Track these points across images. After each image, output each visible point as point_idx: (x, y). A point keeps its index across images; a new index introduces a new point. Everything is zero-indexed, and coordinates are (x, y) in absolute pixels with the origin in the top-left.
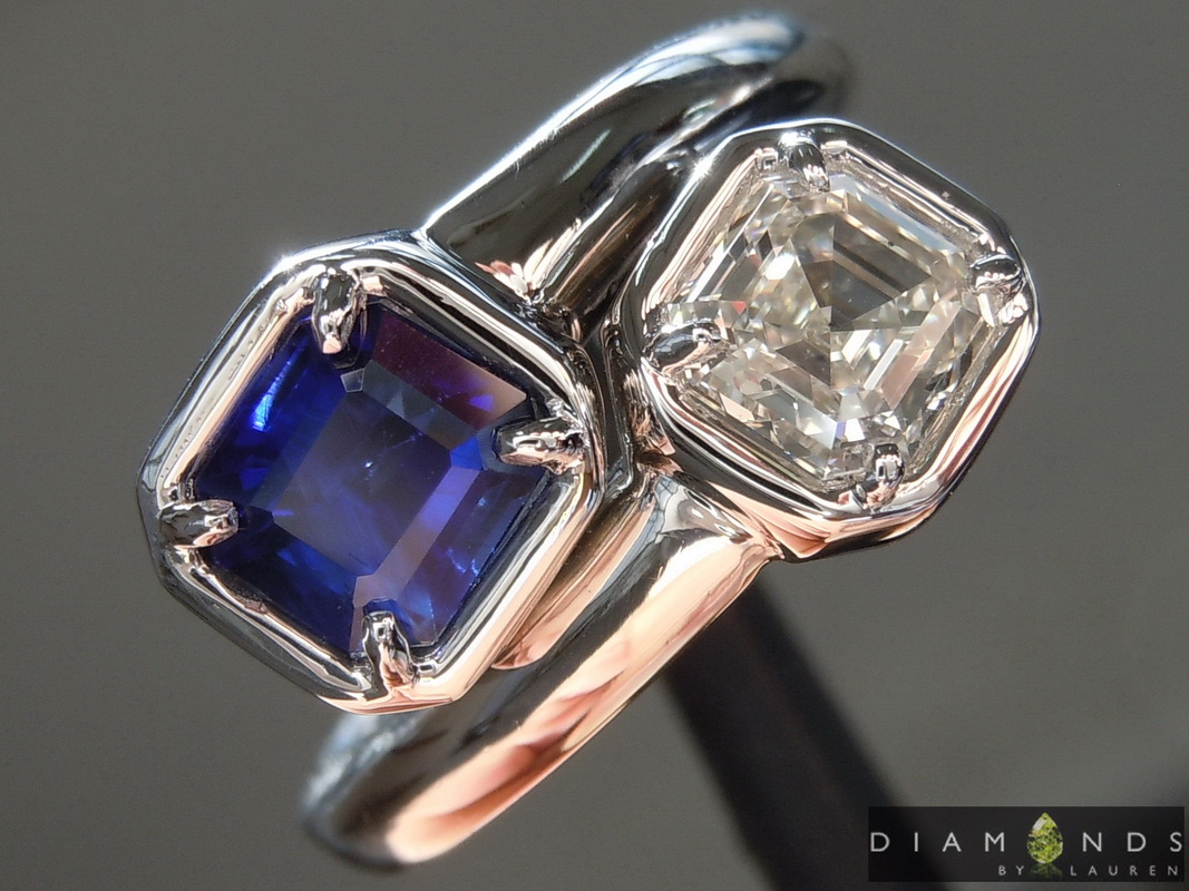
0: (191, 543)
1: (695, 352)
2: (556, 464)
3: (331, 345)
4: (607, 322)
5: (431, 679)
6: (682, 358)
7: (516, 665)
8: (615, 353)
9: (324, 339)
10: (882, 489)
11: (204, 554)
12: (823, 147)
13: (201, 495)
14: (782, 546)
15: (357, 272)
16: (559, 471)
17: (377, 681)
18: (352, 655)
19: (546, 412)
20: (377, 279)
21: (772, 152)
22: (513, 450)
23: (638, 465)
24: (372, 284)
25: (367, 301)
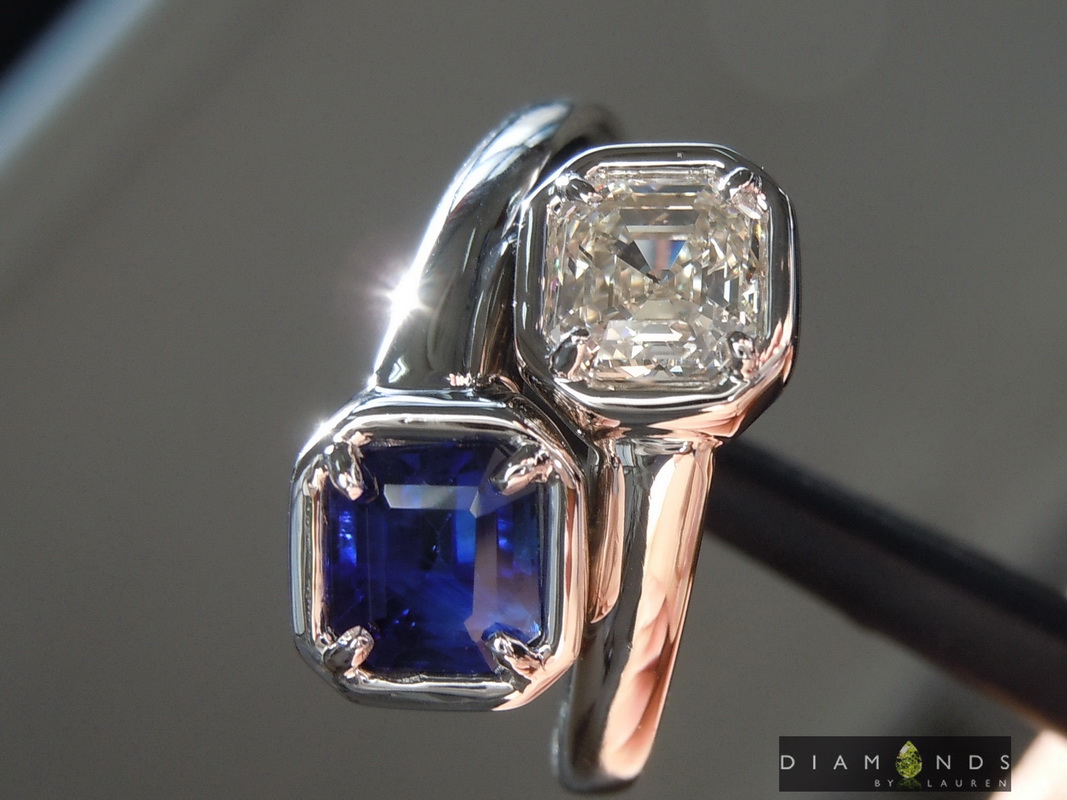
0: (350, 667)
1: (579, 355)
2: (539, 476)
3: (354, 493)
4: (520, 369)
5: (552, 657)
6: (574, 361)
7: (605, 613)
8: (538, 386)
9: (347, 493)
10: (746, 364)
11: (364, 666)
12: (586, 177)
13: (339, 632)
14: (716, 437)
15: (344, 438)
16: (544, 479)
17: (520, 678)
18: (496, 671)
19: (513, 448)
20: (358, 433)
21: (556, 200)
22: (506, 484)
23: (595, 443)
24: (358, 439)
25: (361, 451)
